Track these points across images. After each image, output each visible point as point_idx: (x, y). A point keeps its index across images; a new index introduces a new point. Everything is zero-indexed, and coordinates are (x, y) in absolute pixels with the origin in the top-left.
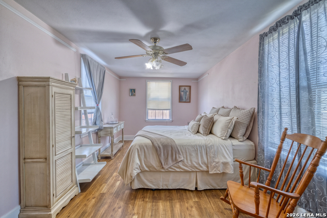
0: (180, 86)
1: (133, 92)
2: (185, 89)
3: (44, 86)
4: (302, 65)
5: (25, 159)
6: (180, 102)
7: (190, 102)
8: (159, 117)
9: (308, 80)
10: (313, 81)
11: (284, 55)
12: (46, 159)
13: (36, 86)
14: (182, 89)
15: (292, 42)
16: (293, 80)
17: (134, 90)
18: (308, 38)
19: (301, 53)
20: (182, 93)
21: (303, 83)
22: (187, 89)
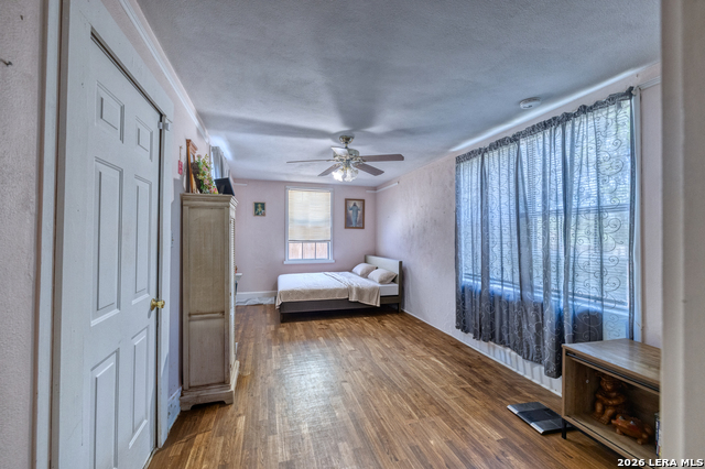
0: (346, 200)
1: (259, 208)
2: (355, 205)
3: (221, 208)
4: (521, 193)
5: (190, 315)
6: (346, 227)
7: (363, 228)
8: (309, 256)
9: (526, 208)
10: (530, 210)
11: (504, 179)
12: (223, 312)
13: (211, 208)
14: (351, 204)
15: (512, 167)
16: (513, 207)
17: (263, 205)
18: (525, 166)
19: (520, 181)
20: (351, 212)
21: (522, 211)
22: (359, 204)
